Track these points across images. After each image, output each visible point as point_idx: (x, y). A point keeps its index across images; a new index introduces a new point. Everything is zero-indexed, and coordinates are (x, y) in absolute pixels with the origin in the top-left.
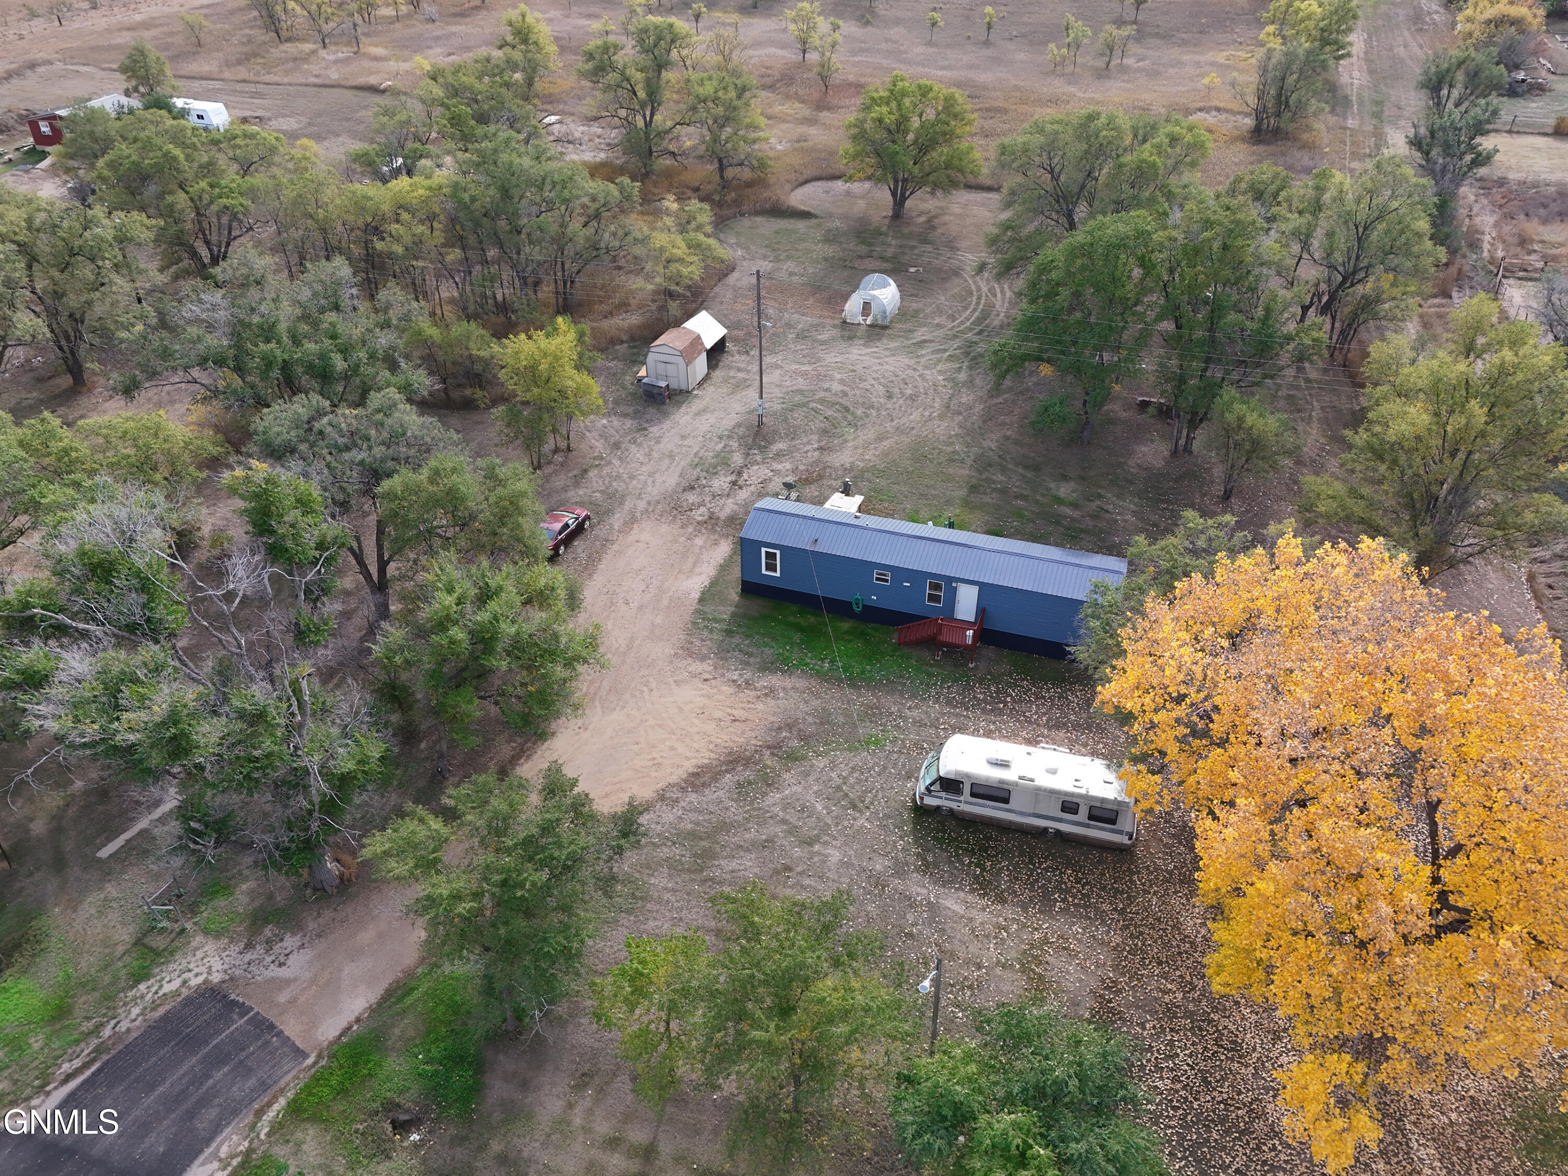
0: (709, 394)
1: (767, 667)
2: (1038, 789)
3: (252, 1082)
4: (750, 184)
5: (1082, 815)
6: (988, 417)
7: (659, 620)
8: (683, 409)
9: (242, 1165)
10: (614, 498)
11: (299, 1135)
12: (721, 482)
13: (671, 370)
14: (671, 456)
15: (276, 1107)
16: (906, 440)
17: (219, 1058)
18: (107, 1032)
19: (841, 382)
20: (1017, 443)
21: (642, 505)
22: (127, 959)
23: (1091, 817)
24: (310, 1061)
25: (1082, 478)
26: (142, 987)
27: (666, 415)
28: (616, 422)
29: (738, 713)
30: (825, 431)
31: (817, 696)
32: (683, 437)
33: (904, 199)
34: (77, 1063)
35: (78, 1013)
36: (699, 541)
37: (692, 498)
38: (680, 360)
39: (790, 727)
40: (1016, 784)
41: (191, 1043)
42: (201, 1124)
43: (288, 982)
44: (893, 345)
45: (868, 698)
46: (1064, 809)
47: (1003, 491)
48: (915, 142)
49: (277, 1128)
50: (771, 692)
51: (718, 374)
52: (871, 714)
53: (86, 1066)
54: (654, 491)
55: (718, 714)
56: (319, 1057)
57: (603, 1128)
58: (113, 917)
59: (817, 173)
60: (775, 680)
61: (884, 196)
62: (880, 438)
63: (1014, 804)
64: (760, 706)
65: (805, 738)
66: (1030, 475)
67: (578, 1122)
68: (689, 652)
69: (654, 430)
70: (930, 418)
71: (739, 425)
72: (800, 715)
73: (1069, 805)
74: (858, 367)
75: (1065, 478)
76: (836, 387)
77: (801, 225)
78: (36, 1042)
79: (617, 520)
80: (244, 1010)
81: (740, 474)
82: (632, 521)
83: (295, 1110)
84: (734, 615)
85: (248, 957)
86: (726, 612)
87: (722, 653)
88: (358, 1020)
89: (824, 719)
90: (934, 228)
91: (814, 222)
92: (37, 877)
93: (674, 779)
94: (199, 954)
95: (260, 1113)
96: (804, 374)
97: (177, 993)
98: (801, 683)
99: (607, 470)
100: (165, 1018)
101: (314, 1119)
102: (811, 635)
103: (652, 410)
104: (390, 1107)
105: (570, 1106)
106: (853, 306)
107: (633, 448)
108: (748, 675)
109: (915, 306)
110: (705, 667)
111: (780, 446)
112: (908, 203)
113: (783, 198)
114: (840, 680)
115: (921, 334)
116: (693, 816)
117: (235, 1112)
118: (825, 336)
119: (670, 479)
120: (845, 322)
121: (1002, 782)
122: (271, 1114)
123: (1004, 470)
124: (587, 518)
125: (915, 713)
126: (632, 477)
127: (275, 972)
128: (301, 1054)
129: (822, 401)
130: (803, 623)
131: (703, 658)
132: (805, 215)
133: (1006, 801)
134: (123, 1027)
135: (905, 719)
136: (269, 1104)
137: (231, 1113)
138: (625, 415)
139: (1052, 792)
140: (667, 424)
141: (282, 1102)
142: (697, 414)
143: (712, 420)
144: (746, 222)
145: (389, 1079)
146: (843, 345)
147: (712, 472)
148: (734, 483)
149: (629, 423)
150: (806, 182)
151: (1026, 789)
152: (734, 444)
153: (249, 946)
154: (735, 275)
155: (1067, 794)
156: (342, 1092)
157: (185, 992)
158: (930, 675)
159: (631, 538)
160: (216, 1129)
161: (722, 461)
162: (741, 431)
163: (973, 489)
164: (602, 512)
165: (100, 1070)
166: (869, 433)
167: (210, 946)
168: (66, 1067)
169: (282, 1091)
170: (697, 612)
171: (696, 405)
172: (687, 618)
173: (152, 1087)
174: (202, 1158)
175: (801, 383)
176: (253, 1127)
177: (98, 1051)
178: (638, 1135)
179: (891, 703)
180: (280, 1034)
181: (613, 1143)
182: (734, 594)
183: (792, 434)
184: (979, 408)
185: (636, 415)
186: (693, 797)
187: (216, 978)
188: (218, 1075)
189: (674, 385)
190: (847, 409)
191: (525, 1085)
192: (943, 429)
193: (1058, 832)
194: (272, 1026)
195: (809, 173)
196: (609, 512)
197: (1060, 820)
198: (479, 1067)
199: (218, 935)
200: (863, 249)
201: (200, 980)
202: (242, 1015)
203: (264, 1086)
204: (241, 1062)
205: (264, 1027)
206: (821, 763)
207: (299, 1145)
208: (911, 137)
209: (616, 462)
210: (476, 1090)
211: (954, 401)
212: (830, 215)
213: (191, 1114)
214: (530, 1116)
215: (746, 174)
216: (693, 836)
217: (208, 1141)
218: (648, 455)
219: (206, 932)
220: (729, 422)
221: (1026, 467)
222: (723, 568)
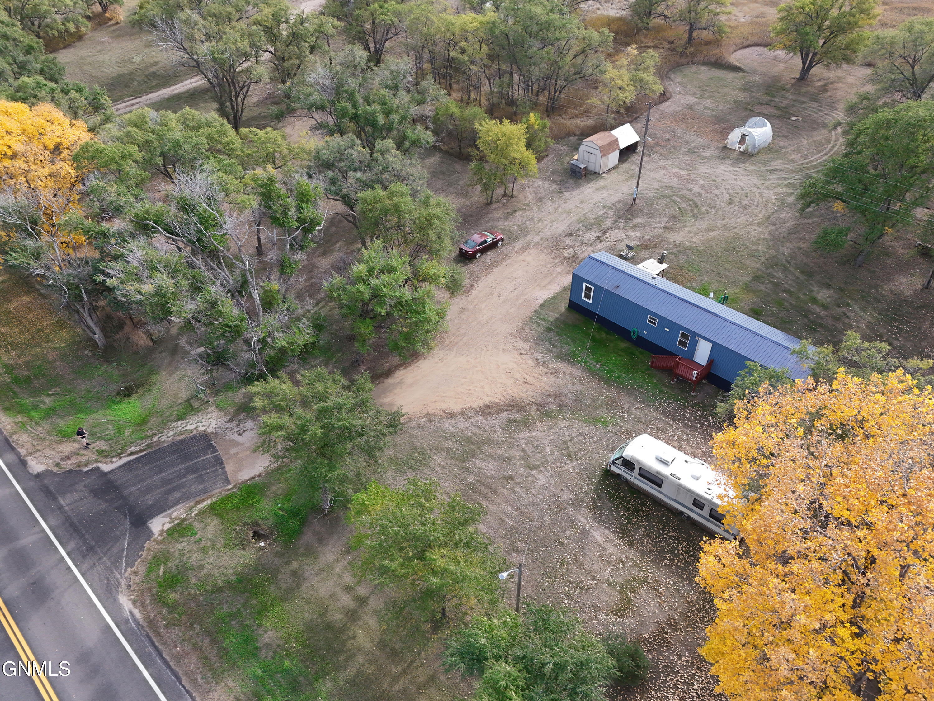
0: (611, 178)
1: (561, 357)
2: (680, 486)
3: (201, 487)
4: (708, 43)
5: (706, 512)
6: (793, 232)
7: (512, 311)
8: (591, 184)
9: (179, 524)
10: (524, 231)
11: (209, 520)
12: (590, 236)
13: (592, 158)
14: (569, 213)
15: (205, 503)
16: (727, 234)
17: (193, 470)
18: (155, 439)
19: (702, 187)
20: (806, 254)
21: (537, 239)
22: (180, 407)
23: (711, 515)
24: (230, 487)
25: (841, 289)
26: (179, 423)
27: (578, 186)
28: (547, 184)
29: (530, 379)
30: (674, 217)
31: (582, 383)
32: (582, 202)
33: (810, 67)
34: (138, 448)
35: (149, 425)
36: (559, 269)
37: (569, 241)
38: (598, 153)
39: (556, 396)
40: (667, 478)
41: (186, 457)
42: (171, 498)
43: (238, 444)
44: (751, 168)
45: (614, 393)
46: (695, 504)
47: (777, 285)
49: (201, 513)
50: (556, 372)
51: (624, 166)
52: (610, 405)
53: (140, 451)
54: (548, 232)
55: (518, 376)
56: (235, 487)
57: (348, 579)
58: (184, 384)
59: (759, 42)
60: (562, 366)
61: (796, 64)
62: (709, 230)
63: (664, 489)
64: (545, 379)
65: (561, 406)
66: (802, 278)
67: (337, 570)
68: (519, 334)
69: (567, 194)
70: (752, 223)
71: (620, 202)
72: (566, 391)
73: (698, 503)
74: (719, 179)
75: (828, 286)
76: (696, 189)
77: (730, 76)
78: (127, 432)
79: (517, 245)
80: (215, 450)
81: (605, 233)
82: (528, 247)
83: (212, 507)
84: (557, 319)
85: (228, 425)
86: (552, 316)
87: (539, 340)
88: (259, 476)
89: (579, 398)
90: (826, 91)
91: (741, 74)
92: (164, 354)
93: (475, 405)
94: (209, 416)
95: (197, 503)
96: (679, 177)
97: (191, 431)
98: (575, 371)
99: (528, 213)
100: (181, 442)
101: (218, 516)
102: (598, 343)
103: (572, 181)
104: (255, 524)
105: (338, 560)
106: (734, 136)
107: (549, 203)
108: (547, 358)
109: (782, 144)
110: (524, 346)
111: (640, 220)
112: (813, 71)
113: (726, 55)
114: (602, 378)
115: (777, 164)
116: (474, 429)
117: (187, 498)
118: (707, 153)
119: (561, 227)
120: (725, 147)
121: (659, 473)
122: (201, 506)
123: (785, 270)
124: (502, 240)
125: (638, 413)
126: (540, 221)
127: (236, 437)
128: (228, 481)
129: (682, 197)
130: (597, 336)
131: (526, 340)
132: (737, 69)
133: (660, 486)
134: (163, 439)
135: (630, 414)
136: (203, 501)
137: (186, 498)
138: (554, 181)
139: (689, 491)
140: (577, 192)
141: (209, 502)
142: (598, 189)
143: (605, 195)
144: (694, 68)
145: (260, 511)
146: (717, 161)
147: (589, 228)
148: (598, 238)
149: (554, 187)
150: (749, 46)
151: (673, 484)
152: (611, 213)
153: (231, 420)
154: (667, 103)
155: (698, 495)
156: (237, 508)
157: (195, 432)
158: (661, 392)
159: (521, 258)
160: (176, 503)
161: (599, 221)
162: (619, 206)
163: (756, 278)
164: (513, 238)
165: (145, 455)
166: (702, 224)
167: (215, 414)
168: (133, 449)
169: (212, 496)
170: (536, 312)
171: (600, 183)
172: (529, 314)
173: (161, 472)
174: (164, 514)
175: (674, 182)
176: (191, 508)
177: (148, 446)
179: (625, 401)
180: (224, 468)
182: (563, 306)
183: (651, 215)
184: (792, 223)
185: (561, 183)
186: (480, 418)
187: (210, 430)
188: (190, 477)
189: (591, 168)
190: (696, 206)
191: (321, 541)
192: (755, 232)
193: (689, 517)
194: (222, 463)
195: (755, 39)
196: (516, 239)
197: (691, 510)
198: (304, 523)
199: (221, 410)
200: (767, 98)
201: (203, 429)
202: (212, 453)
203: (205, 491)
204: (201, 475)
205: (218, 461)
206: (564, 423)
207: (207, 525)
209: (535, 209)
210: (298, 533)
211: (775, 215)
212: (755, 72)
213: (169, 492)
214: (317, 557)
215: (706, 35)
216: (469, 440)
217: (170, 507)
218: (556, 209)
219: (217, 406)
220: (614, 198)
221: (802, 272)
222: (565, 289)
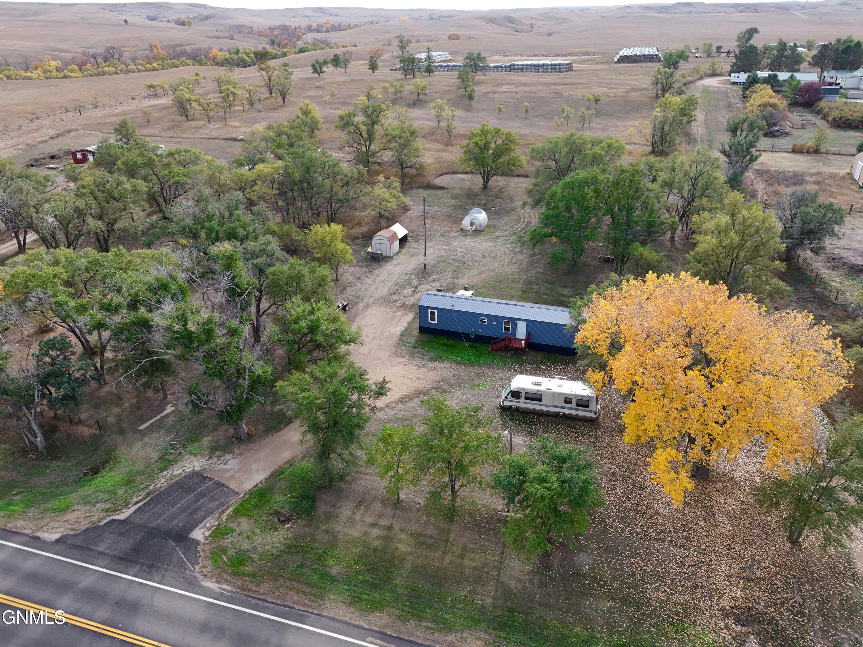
0: (400, 257)
1: (432, 360)
2: (554, 393)
3: (217, 503)
4: (415, 176)
5: (574, 405)
6: (530, 265)
7: (382, 343)
8: (389, 263)
9: (216, 529)
10: (358, 299)
11: (239, 520)
12: (408, 291)
13: (383, 247)
14: (384, 282)
15: (228, 511)
16: (492, 274)
17: (203, 495)
18: (152, 487)
19: (461, 252)
20: (543, 274)
21: (372, 300)
22: (157, 464)
23: (578, 405)
24: (242, 496)
25: (573, 287)
26: (165, 473)
27: (381, 266)
28: (358, 269)
29: (419, 376)
30: (455, 271)
31: (455, 370)
32: (389, 274)
33: (488, 180)
34: (140, 498)
35: (138, 483)
36: (399, 314)
37: (395, 297)
38: (387, 242)
39: (443, 381)
40: (544, 391)
41: (190, 490)
42: (198, 516)
43: (229, 470)
44: (484, 238)
45: (479, 370)
46: (566, 402)
47: (537, 292)
48: (493, 154)
49: (229, 518)
50: (434, 368)
51: (404, 250)
52: (480, 376)
53: (143, 499)
54: (377, 295)
55: (411, 377)
56: (245, 494)
57: (369, 520)
58: (149, 449)
59: (448, 171)
60: (436, 364)
61: (479, 180)
62: (480, 274)
63: (544, 402)
64: (430, 374)
65: (450, 385)
66: (549, 286)
67: (358, 518)
68: (396, 354)
69: (376, 272)
70: (503, 265)
71: (415, 269)
72: (448, 377)
73: (568, 400)
74: (469, 247)
75: (565, 287)
76: (459, 254)
77: (440, 192)
78: (121, 492)
79: (361, 306)
80: (211, 479)
81: (416, 288)
82: (367, 306)
83: (237, 512)
84: (416, 340)
85: (210, 462)
86: (412, 340)
87: (412, 355)
88: (260, 482)
89: (459, 378)
90: (502, 192)
91: (446, 191)
92: (112, 436)
93: (393, 400)
94: (189, 461)
95: (222, 513)
96: (444, 250)
97: (180, 474)
98: (448, 365)
99: (354, 288)
100: (177, 482)
101: (244, 515)
102: (451, 348)
103: (374, 265)
104: (277, 513)
105: (354, 513)
106: (466, 222)
107: (366, 279)
108: (423, 363)
109: (494, 223)
110: (405, 360)
111: (434, 277)
112: (490, 183)
113: (431, 181)
114: (465, 364)
115: (497, 234)
116: (402, 413)
117: (211, 513)
118: (453, 235)
119: (385, 291)
120: (462, 229)
121: (538, 391)
122: (227, 513)
123: (537, 284)
124: (347, 305)
125: (500, 375)
126: (367, 290)
127: (222, 466)
128: (238, 494)
129: (453, 260)
130: (448, 343)
131: (403, 357)
132: (442, 188)
133: (540, 400)
134: (159, 486)
135: (495, 377)
136: (226, 510)
137: (209, 513)
138: (362, 267)
139: (560, 394)
140: (381, 270)
141: (231, 509)
142: (396, 265)
143: (403, 267)
144: (415, 191)
145: (276, 503)
146: (462, 238)
147: (404, 287)
148: (414, 291)
149: (364, 269)
150: (442, 175)
151: (549, 394)
152: (413, 277)
153: (210, 458)
154: (410, 212)
155: (566, 394)
156: (256, 506)
157: (184, 474)
158: (506, 362)
159: (368, 313)
160: (205, 518)
161: (408, 283)
162: (416, 271)
163: (524, 292)
164: (354, 304)
165: (150, 500)
166: (475, 272)
167: (193, 458)
168: (135, 499)
169: (230, 506)
170: (399, 339)
171: (395, 262)
172: (395, 342)
173: (174, 505)
174: (201, 526)
175: (443, 253)
176: (219, 517)
177: (148, 494)
178: (385, 522)
179: (488, 371)
180: (227, 487)
181: (373, 525)
182: (416, 333)
183: (440, 272)
184: (525, 261)
185: (367, 266)
186: (401, 406)
187: (197, 469)
188: (202, 501)
189: (384, 254)
190: (465, 263)
191: (334, 506)
192: (508, 269)
193: (564, 414)
194: (223, 485)
195: (443, 171)
196: (357, 303)
197: (564, 408)
198: (314, 500)
199: (196, 455)
200: (470, 201)
201: (190, 469)
202: (210, 481)
203: (222, 504)
204: (212, 497)
205: (220, 485)
206: (458, 393)
207: (240, 524)
208: (491, 151)
209: (359, 285)
210: (313, 508)
211: (514, 259)
212: (454, 188)
213: (192, 513)
214: (337, 517)
215: (413, 171)
216: (402, 419)
217: (201, 522)
218: (374, 281)
219: (190, 454)
220: (410, 268)
221: (548, 283)
222: (410, 324)
